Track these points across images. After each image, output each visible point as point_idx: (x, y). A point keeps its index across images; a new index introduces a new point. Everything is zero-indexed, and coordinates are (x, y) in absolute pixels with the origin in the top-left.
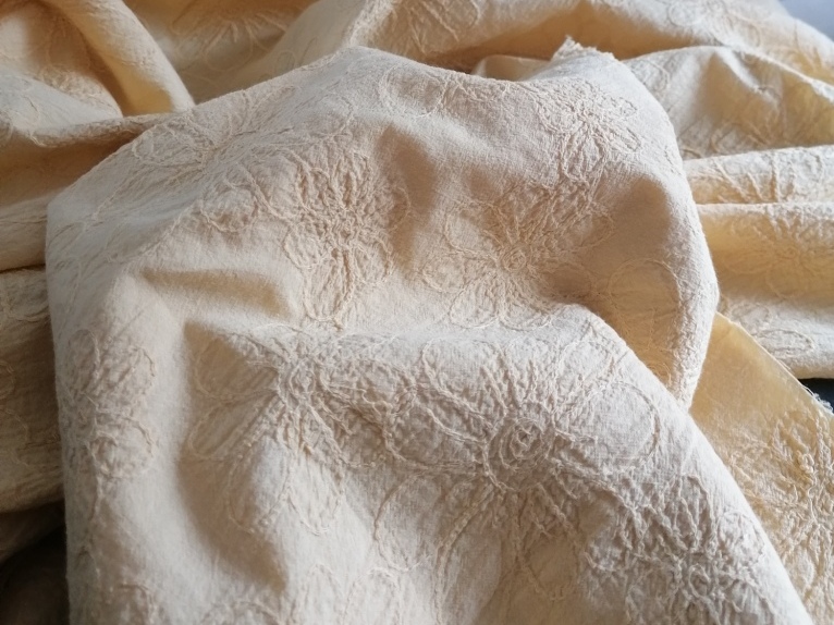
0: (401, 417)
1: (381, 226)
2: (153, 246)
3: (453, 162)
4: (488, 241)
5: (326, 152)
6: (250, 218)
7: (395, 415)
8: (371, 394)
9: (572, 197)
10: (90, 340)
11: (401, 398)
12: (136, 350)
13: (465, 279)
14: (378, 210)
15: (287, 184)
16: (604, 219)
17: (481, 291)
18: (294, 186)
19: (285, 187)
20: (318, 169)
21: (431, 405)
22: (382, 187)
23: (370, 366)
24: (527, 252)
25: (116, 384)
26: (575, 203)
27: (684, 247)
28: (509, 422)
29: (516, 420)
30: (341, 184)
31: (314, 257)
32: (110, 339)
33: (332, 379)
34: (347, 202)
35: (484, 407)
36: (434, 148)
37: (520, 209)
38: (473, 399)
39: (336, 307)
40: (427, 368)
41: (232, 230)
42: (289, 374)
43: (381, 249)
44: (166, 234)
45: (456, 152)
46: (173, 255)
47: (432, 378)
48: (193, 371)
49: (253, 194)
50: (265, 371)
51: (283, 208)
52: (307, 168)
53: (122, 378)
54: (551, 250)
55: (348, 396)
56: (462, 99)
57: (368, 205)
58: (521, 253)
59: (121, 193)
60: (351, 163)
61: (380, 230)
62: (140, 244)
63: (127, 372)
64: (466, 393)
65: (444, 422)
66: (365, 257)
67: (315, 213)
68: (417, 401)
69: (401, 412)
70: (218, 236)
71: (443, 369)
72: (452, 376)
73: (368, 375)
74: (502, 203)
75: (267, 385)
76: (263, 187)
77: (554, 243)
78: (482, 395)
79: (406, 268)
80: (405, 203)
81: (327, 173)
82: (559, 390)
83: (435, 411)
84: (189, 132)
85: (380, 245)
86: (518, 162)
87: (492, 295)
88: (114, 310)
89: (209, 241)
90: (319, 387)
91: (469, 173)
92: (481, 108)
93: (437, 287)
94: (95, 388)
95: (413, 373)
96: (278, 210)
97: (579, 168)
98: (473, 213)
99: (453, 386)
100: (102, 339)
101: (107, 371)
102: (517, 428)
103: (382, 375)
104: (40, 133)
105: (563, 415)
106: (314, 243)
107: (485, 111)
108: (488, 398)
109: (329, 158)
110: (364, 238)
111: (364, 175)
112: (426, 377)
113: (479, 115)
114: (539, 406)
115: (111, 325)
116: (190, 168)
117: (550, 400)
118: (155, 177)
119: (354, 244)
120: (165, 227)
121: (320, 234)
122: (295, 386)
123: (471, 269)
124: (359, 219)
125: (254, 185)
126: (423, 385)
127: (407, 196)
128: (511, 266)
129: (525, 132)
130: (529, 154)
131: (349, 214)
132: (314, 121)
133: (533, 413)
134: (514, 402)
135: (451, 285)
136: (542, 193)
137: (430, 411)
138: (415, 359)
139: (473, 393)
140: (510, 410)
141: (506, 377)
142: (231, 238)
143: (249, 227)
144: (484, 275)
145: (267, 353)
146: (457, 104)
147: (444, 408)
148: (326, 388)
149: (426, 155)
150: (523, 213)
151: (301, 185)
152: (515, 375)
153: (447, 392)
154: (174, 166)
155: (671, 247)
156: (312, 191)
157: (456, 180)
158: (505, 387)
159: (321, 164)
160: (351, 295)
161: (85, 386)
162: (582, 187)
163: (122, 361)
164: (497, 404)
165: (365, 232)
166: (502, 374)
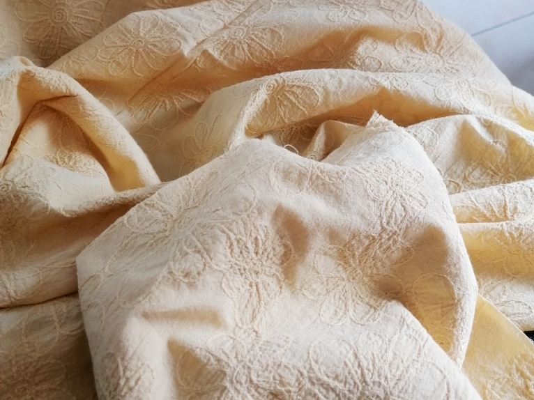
0: (300, 395)
1: (277, 264)
2: (146, 296)
3: (318, 225)
4: (340, 266)
5: (243, 225)
6: (201, 272)
7: (296, 394)
8: (282, 383)
9: (389, 239)
10: (115, 360)
11: (299, 384)
12: (142, 365)
13: (327, 290)
14: (275, 255)
15: (221, 248)
16: (408, 249)
17: (337, 296)
18: (225, 248)
19: (221, 251)
20: (239, 237)
21: (317, 386)
22: (277, 242)
23: (279, 365)
24: (363, 270)
25: (134, 388)
26: (391, 242)
27: (457, 266)
28: (363, 394)
29: (367, 393)
30: (252, 243)
31: (239, 289)
32: (127, 359)
33: (258, 376)
34: (257, 253)
35: (347, 386)
36: (306, 217)
37: (358, 248)
38: (341, 381)
39: (253, 318)
40: (313, 363)
41: (192, 281)
42: (233, 375)
43: (277, 278)
44: (154, 288)
45: (320, 219)
46: (159, 302)
47: (316, 370)
48: (176, 372)
49: (202, 257)
50: (219, 372)
51: (220, 263)
52: (233, 237)
53: (136, 383)
54: (377, 268)
55: (268, 385)
56: (320, 182)
57: (269, 254)
58: (359, 271)
60: (258, 230)
61: (277, 267)
63: (139, 379)
64: (336, 378)
65: (325, 396)
66: (268, 284)
67: (238, 262)
68: (308, 385)
69: (300, 392)
70: (184, 286)
71: (322, 363)
72: (328, 367)
73: (279, 371)
74: (348, 246)
75: (221, 382)
76: (208, 252)
77: (379, 264)
78: (346, 378)
79: (292, 288)
80: (290, 250)
81: (244, 239)
82: (391, 371)
83: (319, 390)
84: (158, 209)
85: (277, 276)
86: (356, 222)
87: (343, 298)
88: (128, 340)
89: (179, 289)
90: (251, 381)
91: (328, 231)
92: (332, 187)
93: (311, 297)
94: (121, 391)
95: (305, 367)
96: (217, 265)
97: (392, 222)
98: (330, 252)
99: (329, 374)
100: (123, 359)
101: (128, 379)
102: (368, 397)
103: (287, 370)
104: (67, 209)
105: (394, 387)
106: (239, 280)
107: (334, 189)
108: (349, 380)
109: (245, 229)
110: (267, 273)
111: (266, 236)
112: (313, 369)
113: (331, 192)
114: (380, 383)
115: (127, 350)
116: (161, 235)
117: (386, 378)
118: (141, 241)
119: (262, 277)
120: (153, 283)
121: (241, 274)
122: (237, 382)
123: (331, 284)
124: (264, 262)
125: (202, 251)
126: (311, 375)
127: (292, 246)
128: (354, 279)
129: (359, 202)
130: (362, 216)
131: (258, 260)
132: (234, 203)
133: (376, 387)
134: (365, 381)
135: (319, 294)
136: (371, 238)
137: (317, 391)
138: (305, 358)
139: (340, 378)
140: (363, 387)
141: (359, 366)
142: (191, 285)
143: (201, 278)
144: (338, 286)
145: (219, 360)
146: (317, 185)
147: (324, 388)
148: (255, 382)
149: (302, 222)
150: (360, 250)
151: (230, 247)
152: (364, 363)
153: (325, 379)
154: (151, 234)
155: (449, 266)
156: (236, 250)
157: (320, 235)
158: (359, 372)
159: (240, 233)
160: (262, 309)
161: (115, 389)
162: (395, 233)
163: (136, 372)
164: (355, 383)
165: (267, 269)
166: (357, 364)
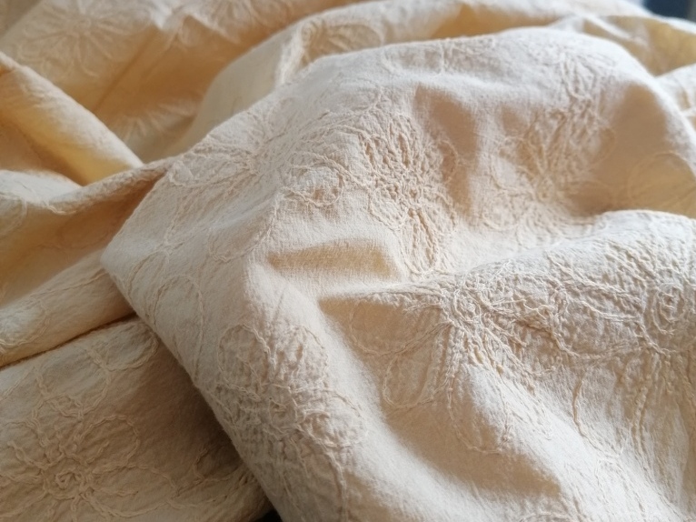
0: (563, 315)
1: (437, 182)
2: (265, 233)
3: (485, 104)
4: (524, 176)
5: (375, 119)
6: (338, 189)
7: (557, 315)
8: (531, 303)
9: (582, 116)
10: (247, 332)
11: (556, 299)
12: (297, 329)
13: (514, 216)
14: (431, 166)
15: (356, 151)
16: (608, 132)
17: (531, 223)
18: (362, 154)
19: (357, 156)
20: (375, 135)
21: (582, 297)
22: (429, 144)
23: (516, 280)
24: (553, 179)
25: (297, 363)
26: (585, 121)
28: (652, 292)
29: (657, 288)
30: (397, 147)
31: (397, 218)
32: (268, 325)
33: (491, 300)
34: (406, 163)
35: (626, 286)
36: (464, 96)
37: (545, 137)
38: (614, 282)
40: (564, 269)
41: (328, 204)
42: (452, 306)
43: (444, 203)
45: (484, 95)
46: (288, 236)
47: (572, 274)
48: (352, 340)
49: (332, 168)
50: (427, 311)
51: (361, 175)
52: (368, 137)
53: (299, 355)
54: (572, 172)
55: (511, 311)
56: (462, 57)
57: (423, 163)
58: (550, 182)
59: (180, 219)
60: (399, 125)
61: (439, 185)
62: (251, 236)
63: (301, 348)
64: (606, 278)
65: (600, 309)
66: (434, 213)
67: (385, 177)
68: (569, 298)
69: (561, 312)
70: (317, 212)
71: (575, 265)
72: (586, 268)
73: (519, 287)
74: (531, 134)
75: (437, 321)
76: (338, 160)
77: (574, 164)
78: (619, 276)
79: (468, 215)
80: (453, 155)
81: (383, 137)
82: (675, 255)
83: (588, 301)
84: (220, 151)
85: (442, 199)
86: (535, 94)
87: (540, 224)
88: (259, 298)
89: (311, 219)
90: (485, 308)
91: (500, 110)
92: (481, 59)
93: (497, 227)
94: (278, 373)
95: (554, 275)
96: (358, 178)
97: (581, 87)
98: (508, 150)
99: (593, 276)
100: (261, 327)
101: (282, 355)
102: (660, 295)
103: (530, 284)
104: (56, 201)
105: (690, 273)
106: (392, 207)
107: (486, 61)
108: (625, 277)
109: (381, 124)
110: (428, 195)
111: (412, 135)
112: (567, 275)
113: (483, 65)
114: (669, 271)
115: (263, 312)
116: (240, 178)
117: (674, 264)
118: (212, 194)
119: (422, 202)
121: (393, 197)
122: (464, 314)
123: (516, 205)
124: (420, 179)
125: (327, 160)
126: (569, 282)
127: (453, 147)
128: (544, 196)
129: (528, 69)
130: (540, 85)
131: (411, 173)
133: (667, 278)
134: (648, 274)
135: (506, 223)
136: (560, 117)
137: (584, 303)
138: (548, 266)
139: (612, 276)
140: (648, 282)
141: (630, 257)
142: (328, 212)
143: (340, 197)
144: (527, 209)
145: (419, 297)
146: (459, 61)
147: (595, 297)
148: (491, 308)
149: (460, 104)
150: (548, 140)
151: (367, 153)
152: (633, 251)
153: (591, 283)
154: (223, 180)
156: (378, 157)
157: (491, 120)
158: (634, 264)
159: (376, 130)
160: (437, 247)
161: (265, 376)
162: (589, 104)
163: (291, 341)
164: (635, 280)
165: (427, 189)
166: (625, 256)
